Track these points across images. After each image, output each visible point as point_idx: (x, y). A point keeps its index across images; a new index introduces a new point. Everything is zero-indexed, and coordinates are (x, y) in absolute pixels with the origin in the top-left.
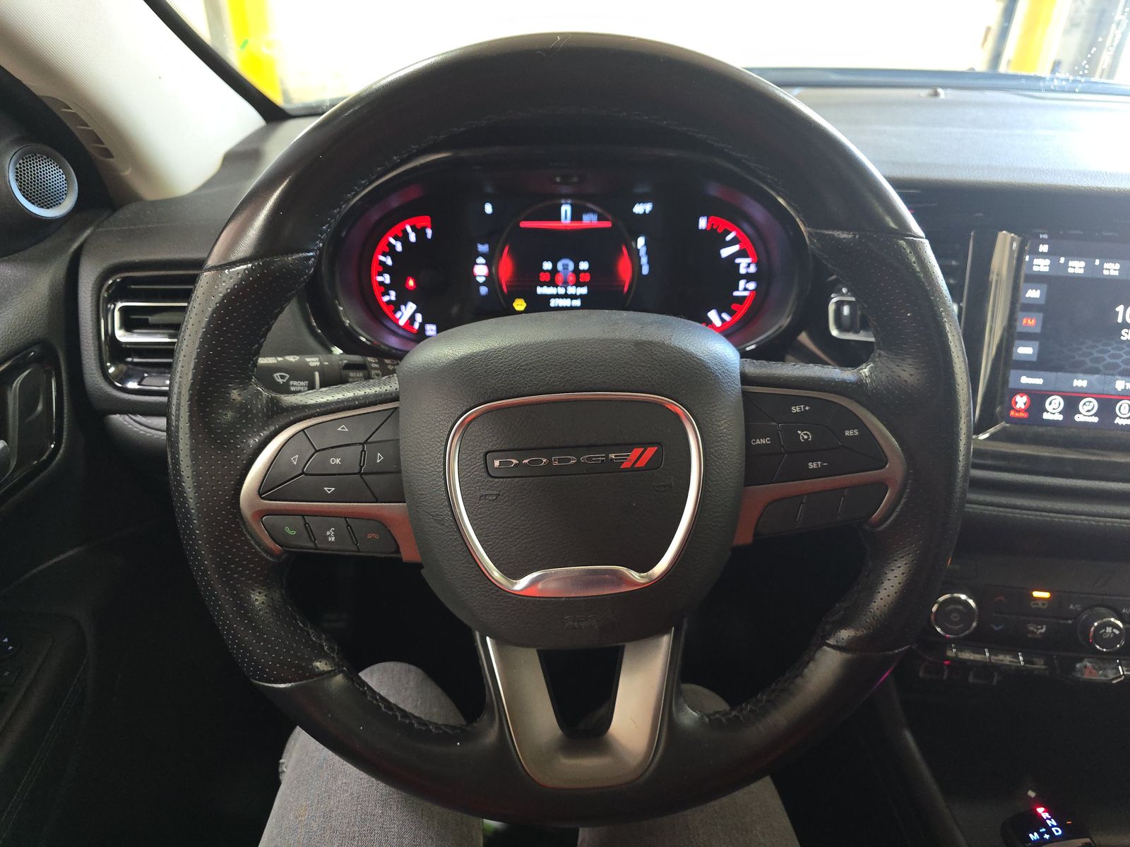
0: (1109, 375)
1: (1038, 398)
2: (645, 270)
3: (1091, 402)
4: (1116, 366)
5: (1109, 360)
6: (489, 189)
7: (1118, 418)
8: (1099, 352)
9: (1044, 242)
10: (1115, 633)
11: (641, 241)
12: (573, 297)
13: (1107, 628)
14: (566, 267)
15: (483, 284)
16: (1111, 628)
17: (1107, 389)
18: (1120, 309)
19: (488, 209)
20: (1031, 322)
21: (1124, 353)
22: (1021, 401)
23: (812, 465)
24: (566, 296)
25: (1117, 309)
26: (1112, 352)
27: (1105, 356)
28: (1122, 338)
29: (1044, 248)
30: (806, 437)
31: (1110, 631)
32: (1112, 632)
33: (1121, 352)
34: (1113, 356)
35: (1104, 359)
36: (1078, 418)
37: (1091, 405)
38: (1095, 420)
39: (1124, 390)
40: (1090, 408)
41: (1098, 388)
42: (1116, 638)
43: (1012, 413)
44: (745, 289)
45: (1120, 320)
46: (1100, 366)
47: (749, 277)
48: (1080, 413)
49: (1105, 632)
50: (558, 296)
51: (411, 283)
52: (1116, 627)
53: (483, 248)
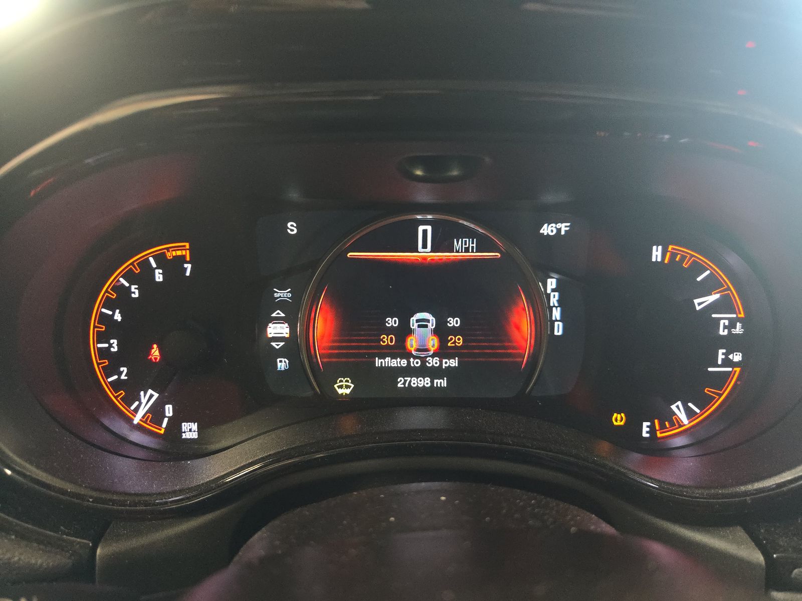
2: (559, 329)
6: (294, 195)
11: (552, 283)
12: (435, 373)
14: (423, 324)
15: (281, 353)
19: (292, 228)
24: (422, 371)
44: (727, 362)
47: (731, 344)
50: (409, 371)
51: (155, 352)
53: (282, 294)
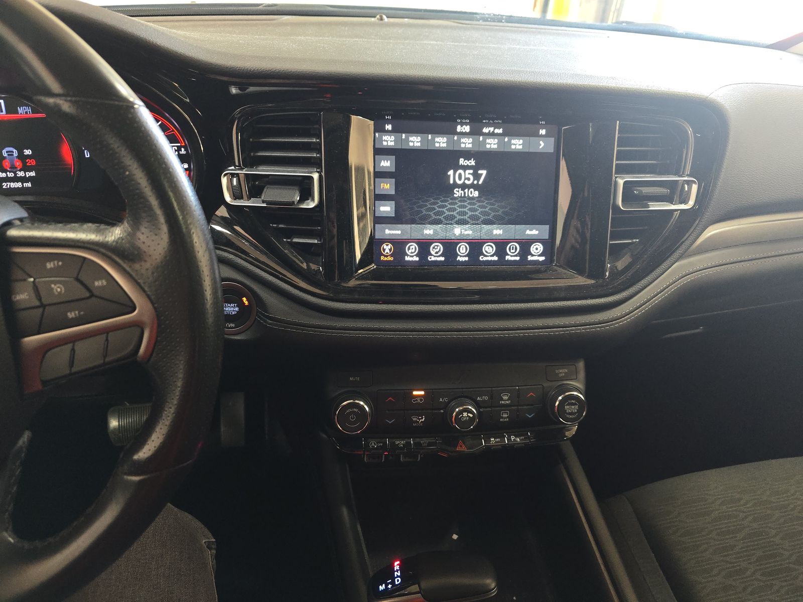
0: (448, 224)
1: (399, 245)
3: (438, 246)
4: (453, 217)
5: (447, 213)
7: (459, 257)
8: (439, 207)
9: (388, 122)
10: (469, 416)
12: (23, 180)
13: (464, 413)
14: (10, 154)
16: (466, 413)
17: (449, 235)
18: (451, 173)
20: (387, 186)
21: (458, 207)
22: (387, 248)
23: (71, 315)
24: (16, 179)
25: (449, 173)
26: (449, 206)
27: (444, 210)
28: (455, 195)
29: (389, 127)
30: (59, 290)
31: (466, 415)
32: (468, 416)
33: (455, 206)
34: (449, 210)
35: (443, 213)
36: (432, 259)
37: (439, 247)
38: (442, 259)
39: (461, 234)
40: (437, 250)
41: (442, 235)
42: (471, 420)
43: (382, 258)
45: (451, 182)
46: (441, 218)
48: (432, 255)
49: (463, 416)
50: (8, 179)
52: (472, 412)
